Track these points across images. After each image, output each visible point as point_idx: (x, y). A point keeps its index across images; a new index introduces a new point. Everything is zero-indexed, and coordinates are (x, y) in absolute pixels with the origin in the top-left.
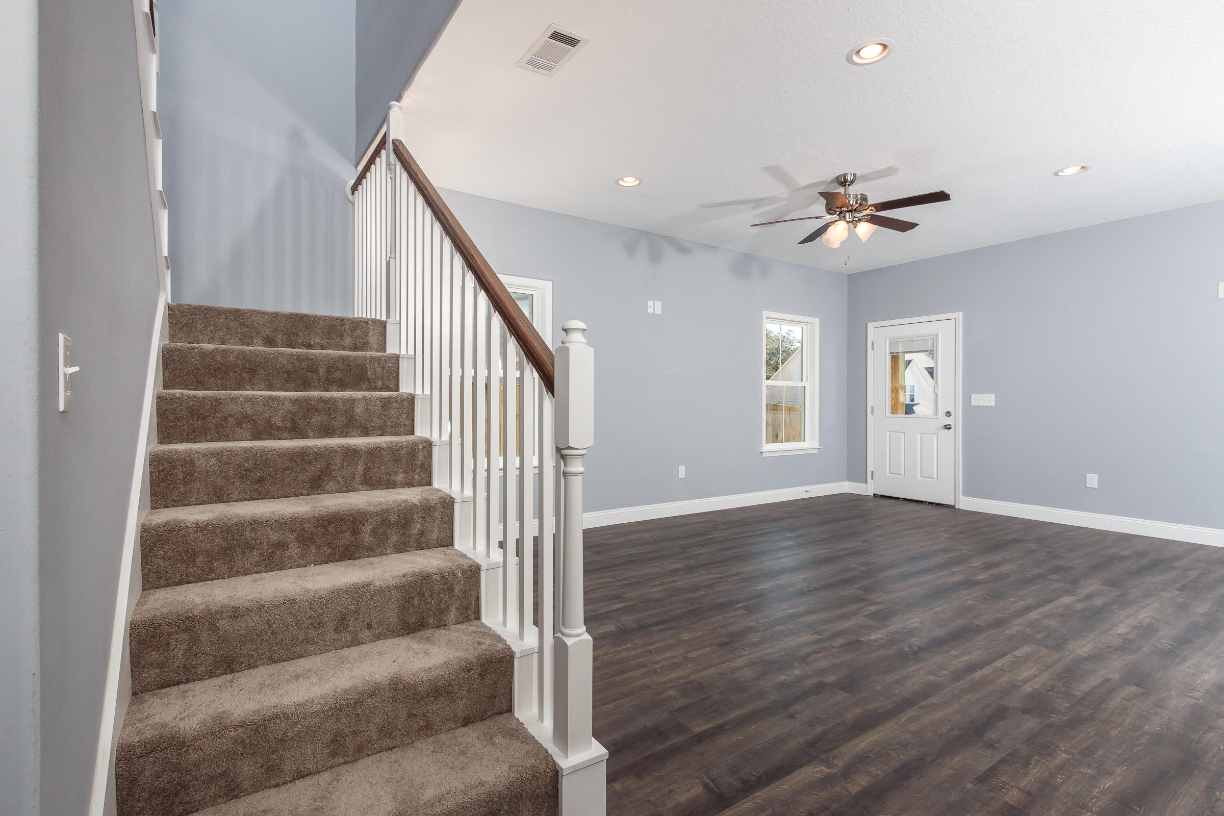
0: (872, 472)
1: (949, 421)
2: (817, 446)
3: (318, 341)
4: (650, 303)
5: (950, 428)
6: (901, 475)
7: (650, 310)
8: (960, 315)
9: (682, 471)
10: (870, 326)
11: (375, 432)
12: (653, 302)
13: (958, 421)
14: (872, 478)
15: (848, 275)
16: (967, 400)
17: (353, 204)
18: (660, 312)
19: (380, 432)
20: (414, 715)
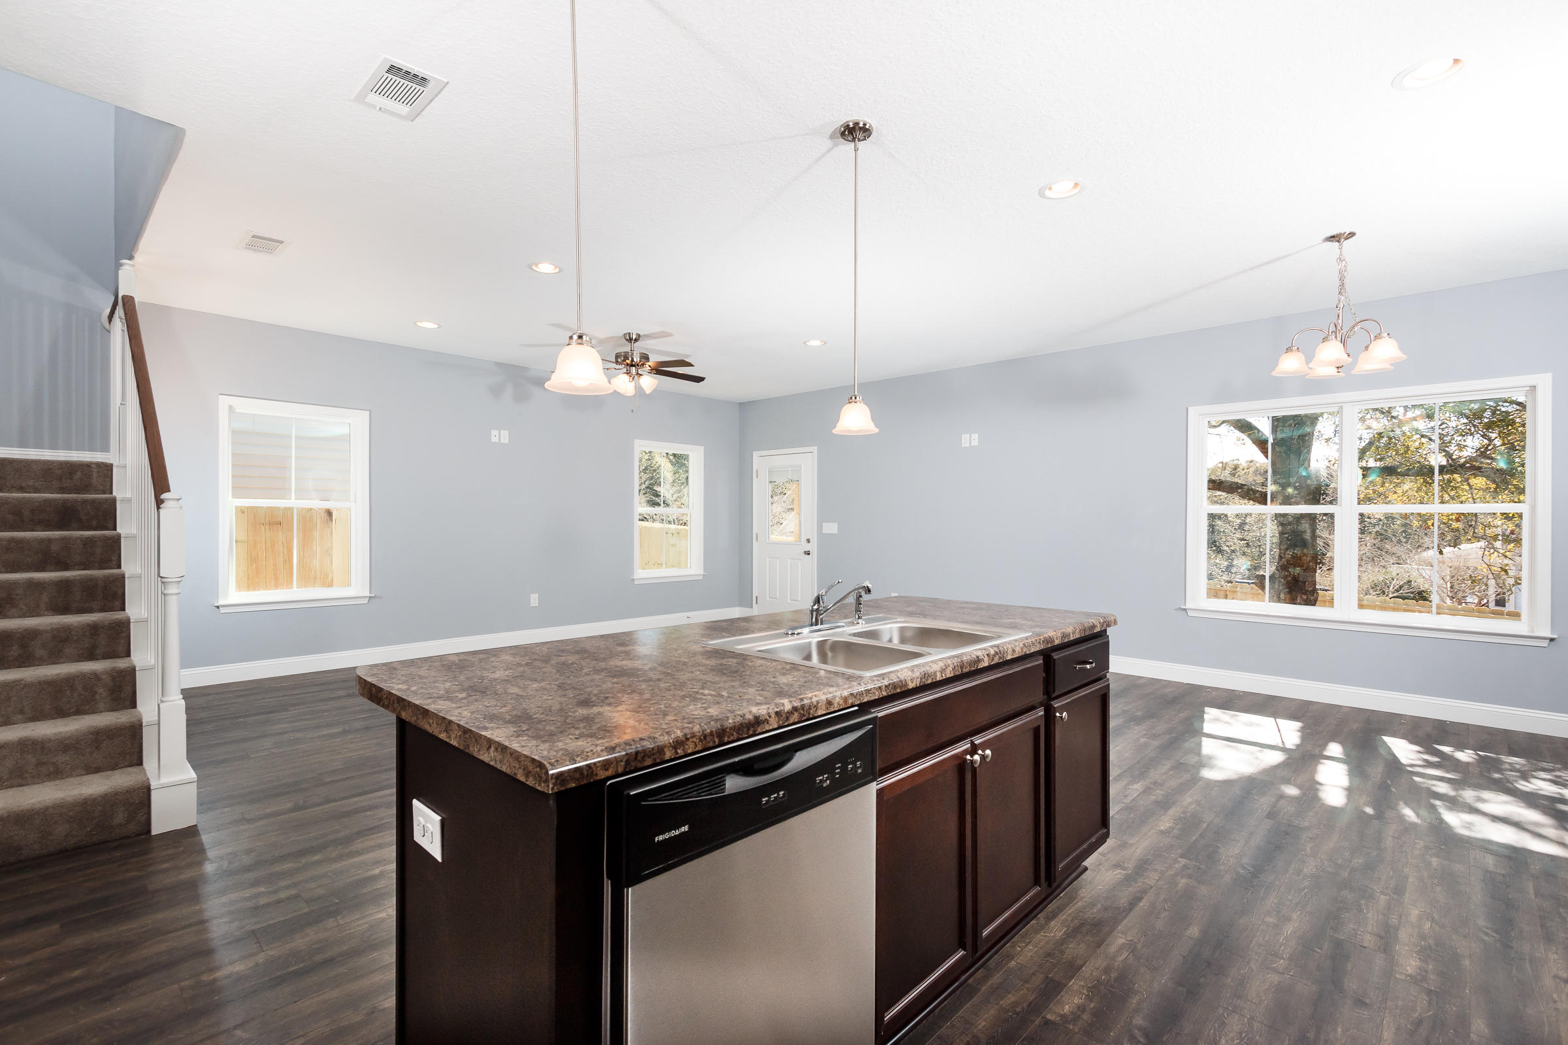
0: (757, 597)
1: (808, 547)
2: (702, 572)
3: (31, 483)
4: (494, 432)
5: (809, 554)
6: (776, 598)
7: (494, 439)
8: (815, 449)
9: (534, 600)
10: (756, 454)
11: (76, 567)
12: (497, 431)
13: (813, 547)
14: (757, 603)
15: (740, 403)
16: (820, 527)
17: (109, 332)
18: (507, 441)
19: (82, 567)
20: (44, 763)
